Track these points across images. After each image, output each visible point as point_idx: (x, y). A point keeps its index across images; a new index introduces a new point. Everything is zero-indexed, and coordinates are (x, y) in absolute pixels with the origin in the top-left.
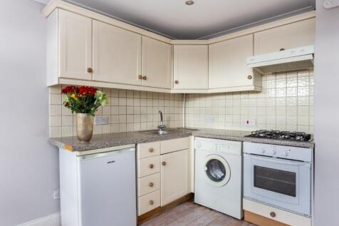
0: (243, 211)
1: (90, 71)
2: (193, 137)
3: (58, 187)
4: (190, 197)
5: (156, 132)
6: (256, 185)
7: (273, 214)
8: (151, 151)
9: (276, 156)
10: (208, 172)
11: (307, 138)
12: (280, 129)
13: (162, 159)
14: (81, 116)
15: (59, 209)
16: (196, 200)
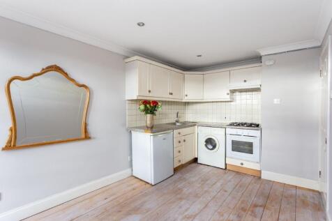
0: (226, 164)
1: (150, 91)
2: (196, 127)
3: (131, 154)
4: (195, 160)
5: (174, 124)
6: (233, 150)
7: (242, 164)
8: (179, 133)
9: (244, 135)
10: (206, 145)
11: (258, 126)
12: (244, 121)
13: (183, 138)
14: (149, 116)
15: (131, 166)
16: (199, 161)
